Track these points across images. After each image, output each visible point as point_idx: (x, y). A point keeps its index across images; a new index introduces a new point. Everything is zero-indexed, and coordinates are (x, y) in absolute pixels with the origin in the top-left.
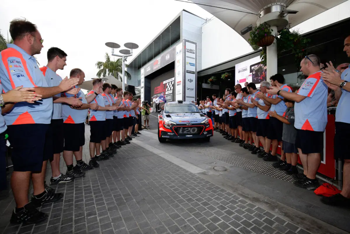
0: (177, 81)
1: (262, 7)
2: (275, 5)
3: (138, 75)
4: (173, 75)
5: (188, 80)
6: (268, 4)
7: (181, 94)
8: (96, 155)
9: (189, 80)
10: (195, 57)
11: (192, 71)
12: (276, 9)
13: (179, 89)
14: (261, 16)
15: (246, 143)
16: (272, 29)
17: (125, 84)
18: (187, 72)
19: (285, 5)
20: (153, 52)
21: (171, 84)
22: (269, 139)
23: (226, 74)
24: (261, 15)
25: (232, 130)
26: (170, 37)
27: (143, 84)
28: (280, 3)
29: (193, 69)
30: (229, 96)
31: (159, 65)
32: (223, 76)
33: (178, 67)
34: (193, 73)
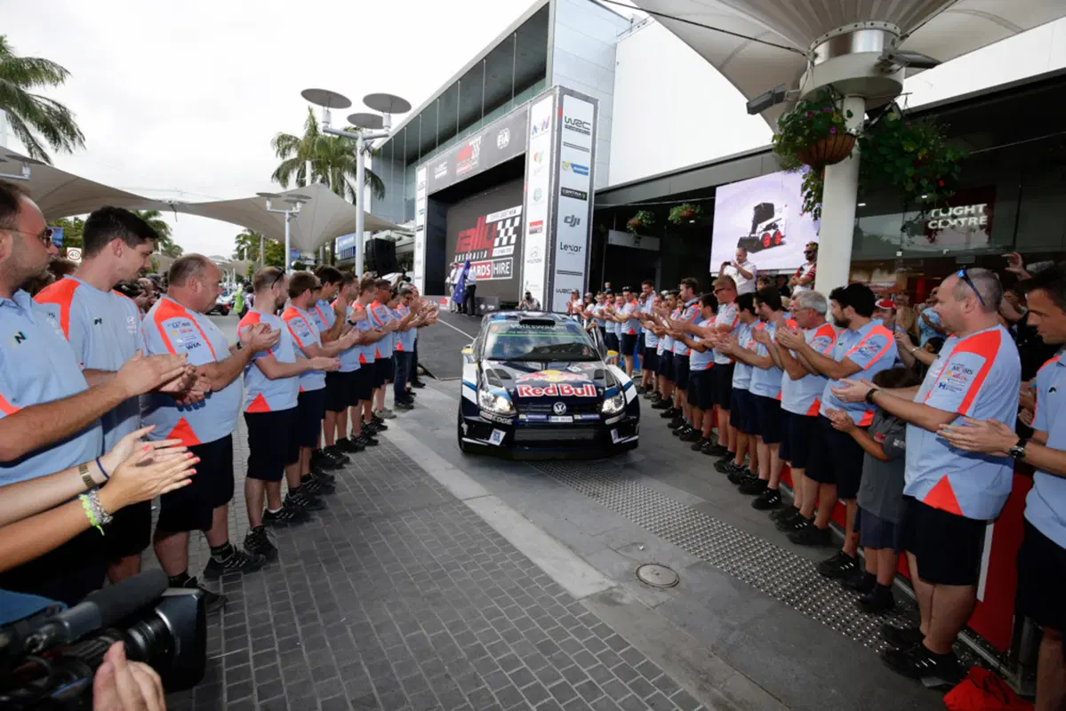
0: (530, 219)
1: (824, 32)
2: (865, 29)
3: (406, 184)
4: (518, 199)
5: (566, 218)
6: (845, 23)
7: (540, 260)
8: (266, 510)
9: (569, 220)
10: (589, 146)
11: (579, 189)
12: (868, 43)
13: (536, 245)
14: (817, 62)
15: (736, 463)
16: (849, 112)
17: (365, 213)
18: (562, 194)
19: (898, 31)
20: (458, 113)
21: (512, 224)
22: (813, 481)
23: (686, 209)
24: (816, 56)
25: (697, 412)
26: (515, 69)
27: (421, 219)
28: (884, 23)
29: (582, 184)
30: (692, 304)
31: (476, 163)
32: (675, 214)
33: (535, 174)
34: (581, 196)
